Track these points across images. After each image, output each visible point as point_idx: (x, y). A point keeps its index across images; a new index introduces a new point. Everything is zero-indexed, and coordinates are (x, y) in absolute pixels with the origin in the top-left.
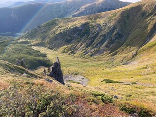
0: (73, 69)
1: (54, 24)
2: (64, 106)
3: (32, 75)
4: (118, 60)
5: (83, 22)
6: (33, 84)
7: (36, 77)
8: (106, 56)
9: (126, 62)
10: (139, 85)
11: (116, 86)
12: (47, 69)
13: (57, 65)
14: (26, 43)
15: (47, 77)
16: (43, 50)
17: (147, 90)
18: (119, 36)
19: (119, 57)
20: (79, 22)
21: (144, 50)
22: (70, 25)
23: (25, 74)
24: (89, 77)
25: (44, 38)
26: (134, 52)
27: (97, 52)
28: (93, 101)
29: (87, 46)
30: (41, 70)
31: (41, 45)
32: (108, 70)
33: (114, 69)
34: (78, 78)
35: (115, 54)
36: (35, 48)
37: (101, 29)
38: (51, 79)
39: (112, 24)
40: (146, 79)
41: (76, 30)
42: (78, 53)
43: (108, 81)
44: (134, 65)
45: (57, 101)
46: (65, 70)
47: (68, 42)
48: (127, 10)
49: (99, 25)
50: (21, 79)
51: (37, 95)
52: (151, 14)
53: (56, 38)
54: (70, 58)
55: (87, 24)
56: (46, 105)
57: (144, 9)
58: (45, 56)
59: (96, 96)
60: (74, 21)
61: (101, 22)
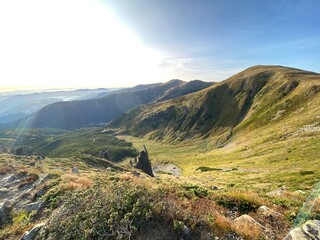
0: (162, 157)
1: (139, 110)
2: (152, 204)
3: (116, 168)
4: (212, 143)
5: (169, 105)
6: (118, 179)
7: (121, 170)
8: (197, 140)
9: (222, 144)
10: (241, 170)
11: (213, 174)
12: (133, 160)
13: (144, 154)
14: (111, 132)
15: (133, 169)
16: (128, 139)
17: (252, 176)
18: (209, 117)
19: (212, 140)
20: (164, 106)
21: (238, 130)
22: (155, 110)
23: (109, 168)
24: (182, 166)
25: (129, 126)
26: (228, 133)
27: (188, 135)
28: (185, 195)
29: (175, 130)
30: (126, 162)
31: (126, 133)
32: (202, 155)
33: (209, 154)
34: (169, 168)
35: (207, 136)
36: (119, 137)
37: (187, 111)
38: (138, 171)
39: (198, 106)
40: (248, 163)
41: (161, 114)
42: (167, 138)
43: (204, 169)
44: (231, 148)
45: (144, 198)
46: (153, 159)
47: (155, 127)
48: (213, 90)
49: (185, 107)
50: (104, 174)
51: (122, 192)
52: (239, 91)
53: (141, 125)
54: (158, 144)
55: (172, 107)
56: (132, 204)
57: (230, 86)
58: (130, 144)
59: (188, 189)
60: (159, 105)
61: (187, 104)
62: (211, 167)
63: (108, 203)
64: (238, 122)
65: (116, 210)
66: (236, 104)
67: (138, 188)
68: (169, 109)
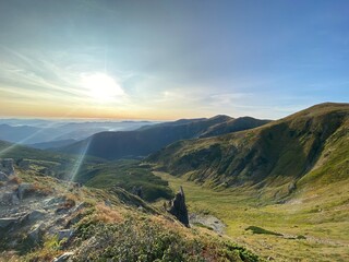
0: (203, 205)
1: (179, 145)
2: (184, 256)
3: (149, 209)
4: (268, 195)
5: (213, 143)
7: (154, 213)
8: (248, 190)
9: (282, 199)
10: (310, 240)
11: (270, 239)
12: (167, 202)
13: (181, 198)
14: (147, 167)
15: (167, 214)
16: (164, 176)
17: (326, 251)
18: (263, 161)
19: (269, 190)
20: (207, 144)
22: (197, 147)
23: (141, 208)
24: (227, 221)
25: (167, 162)
26: (292, 185)
27: (236, 182)
28: (227, 256)
29: (220, 173)
30: (160, 204)
31: (163, 169)
32: (253, 211)
33: (263, 210)
34: (210, 221)
35: (262, 186)
36: (156, 173)
37: (236, 152)
38: (172, 217)
39: (250, 146)
40: (321, 230)
41: (203, 152)
42: (209, 181)
43: (257, 231)
44: (295, 205)
46: (191, 206)
47: (195, 167)
48: (267, 128)
49: (233, 147)
50: (136, 213)
51: (153, 234)
52: (304, 132)
53: (180, 162)
54: (198, 188)
55: (217, 145)
56: (163, 250)
57: (291, 126)
58: (166, 183)
59: (231, 248)
60: (202, 142)
61: (236, 143)
62: (267, 229)
63: (138, 243)
64: (305, 171)
65: (145, 252)
66: (301, 149)
67: (171, 232)
68: (213, 147)
